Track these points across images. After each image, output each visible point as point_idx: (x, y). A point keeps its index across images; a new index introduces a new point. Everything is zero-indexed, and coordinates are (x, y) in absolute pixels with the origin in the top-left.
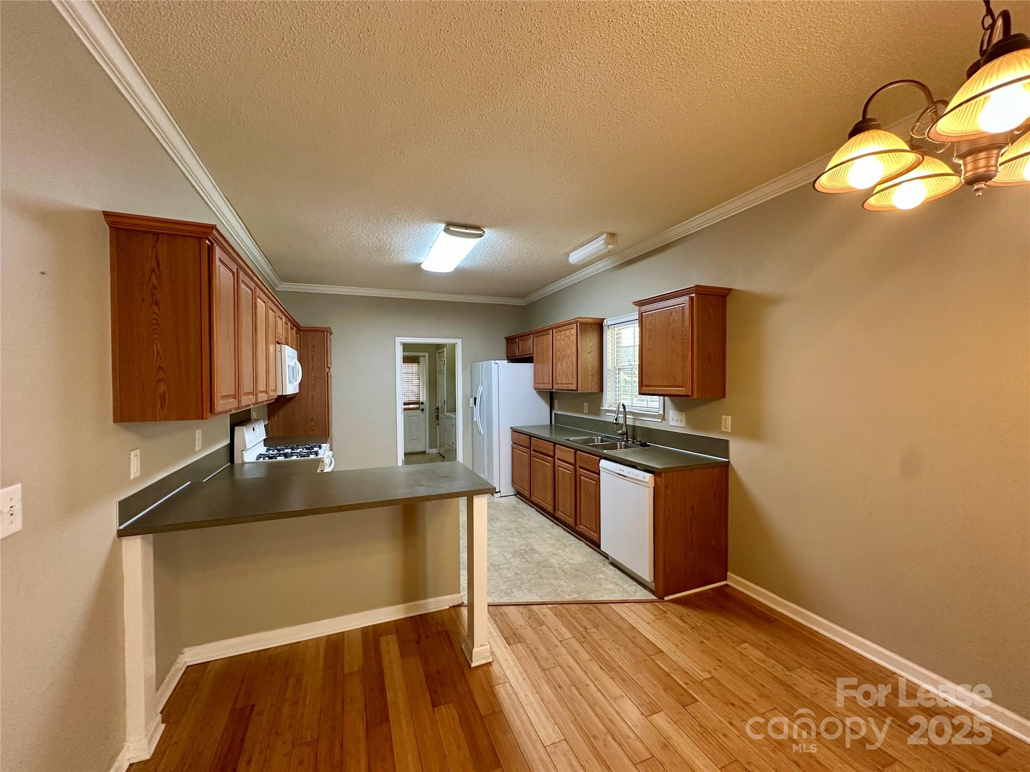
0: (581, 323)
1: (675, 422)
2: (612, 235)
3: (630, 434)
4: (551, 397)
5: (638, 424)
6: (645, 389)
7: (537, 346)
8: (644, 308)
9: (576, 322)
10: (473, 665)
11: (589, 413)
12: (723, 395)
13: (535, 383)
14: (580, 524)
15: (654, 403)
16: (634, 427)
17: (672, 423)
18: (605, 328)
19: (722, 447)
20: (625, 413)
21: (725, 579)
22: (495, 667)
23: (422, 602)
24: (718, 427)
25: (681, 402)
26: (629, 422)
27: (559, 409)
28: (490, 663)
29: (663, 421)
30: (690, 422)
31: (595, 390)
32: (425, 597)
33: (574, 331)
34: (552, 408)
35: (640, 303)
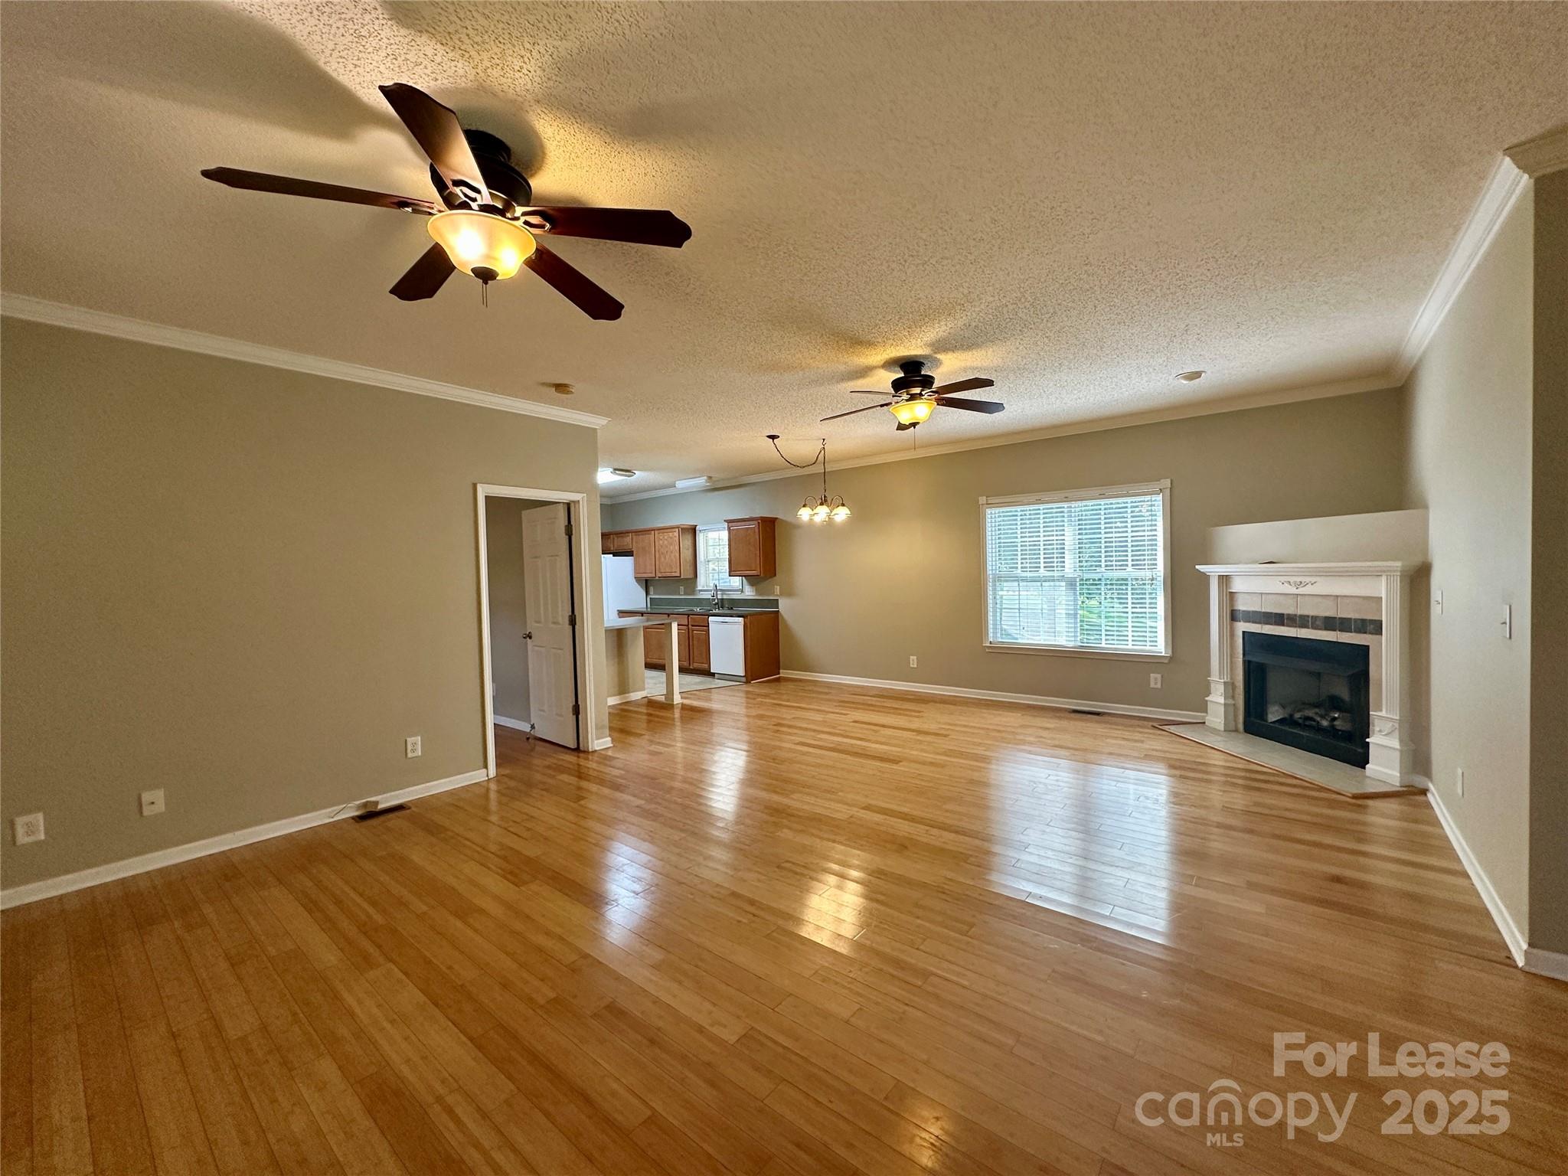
0: (682, 529)
1: (749, 593)
2: (710, 478)
3: (720, 604)
4: (646, 584)
5: (725, 597)
6: (732, 573)
7: (636, 542)
8: (730, 524)
9: (678, 528)
11: (685, 594)
12: (775, 575)
13: (636, 572)
14: (693, 662)
15: (736, 581)
16: (722, 599)
17: (747, 594)
18: (697, 532)
19: (775, 603)
20: (717, 590)
21: (779, 674)
23: (627, 695)
24: (773, 593)
25: (752, 580)
26: (719, 597)
27: (655, 594)
29: (742, 593)
30: (758, 592)
31: (691, 576)
32: (629, 693)
33: (676, 534)
34: (647, 593)
35: (729, 522)
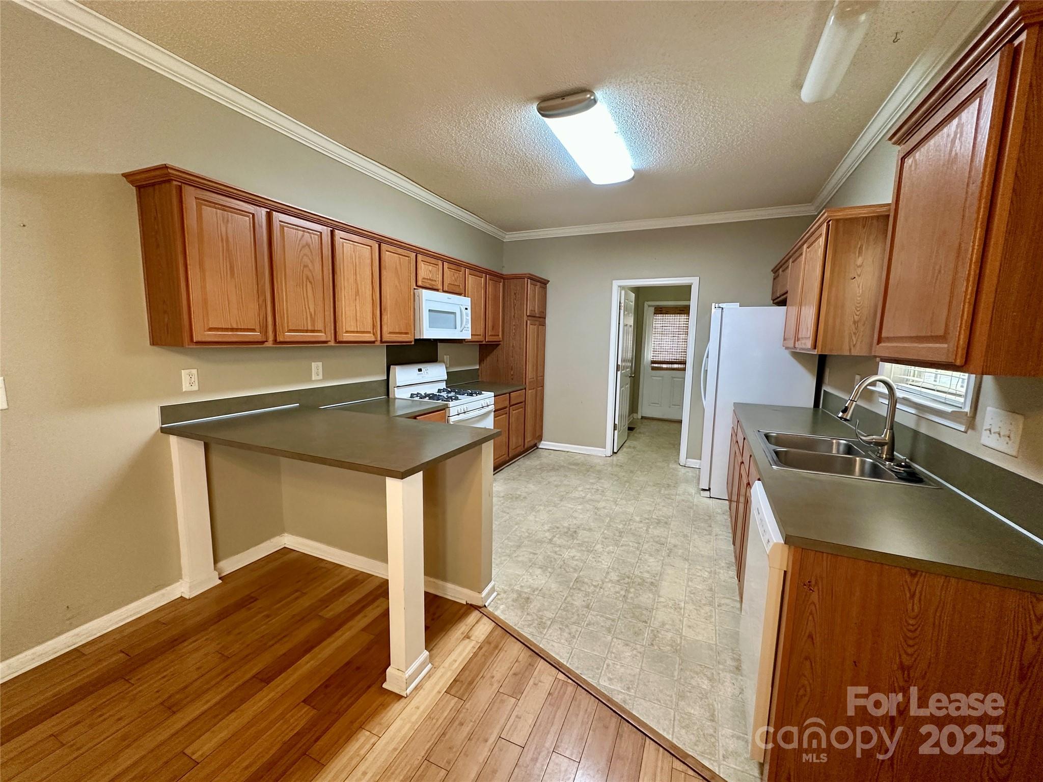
10: (384, 686)
13: (785, 339)
22: (397, 706)
23: (440, 583)
28: (399, 697)
29: (970, 432)
32: (444, 579)
34: (819, 384)
